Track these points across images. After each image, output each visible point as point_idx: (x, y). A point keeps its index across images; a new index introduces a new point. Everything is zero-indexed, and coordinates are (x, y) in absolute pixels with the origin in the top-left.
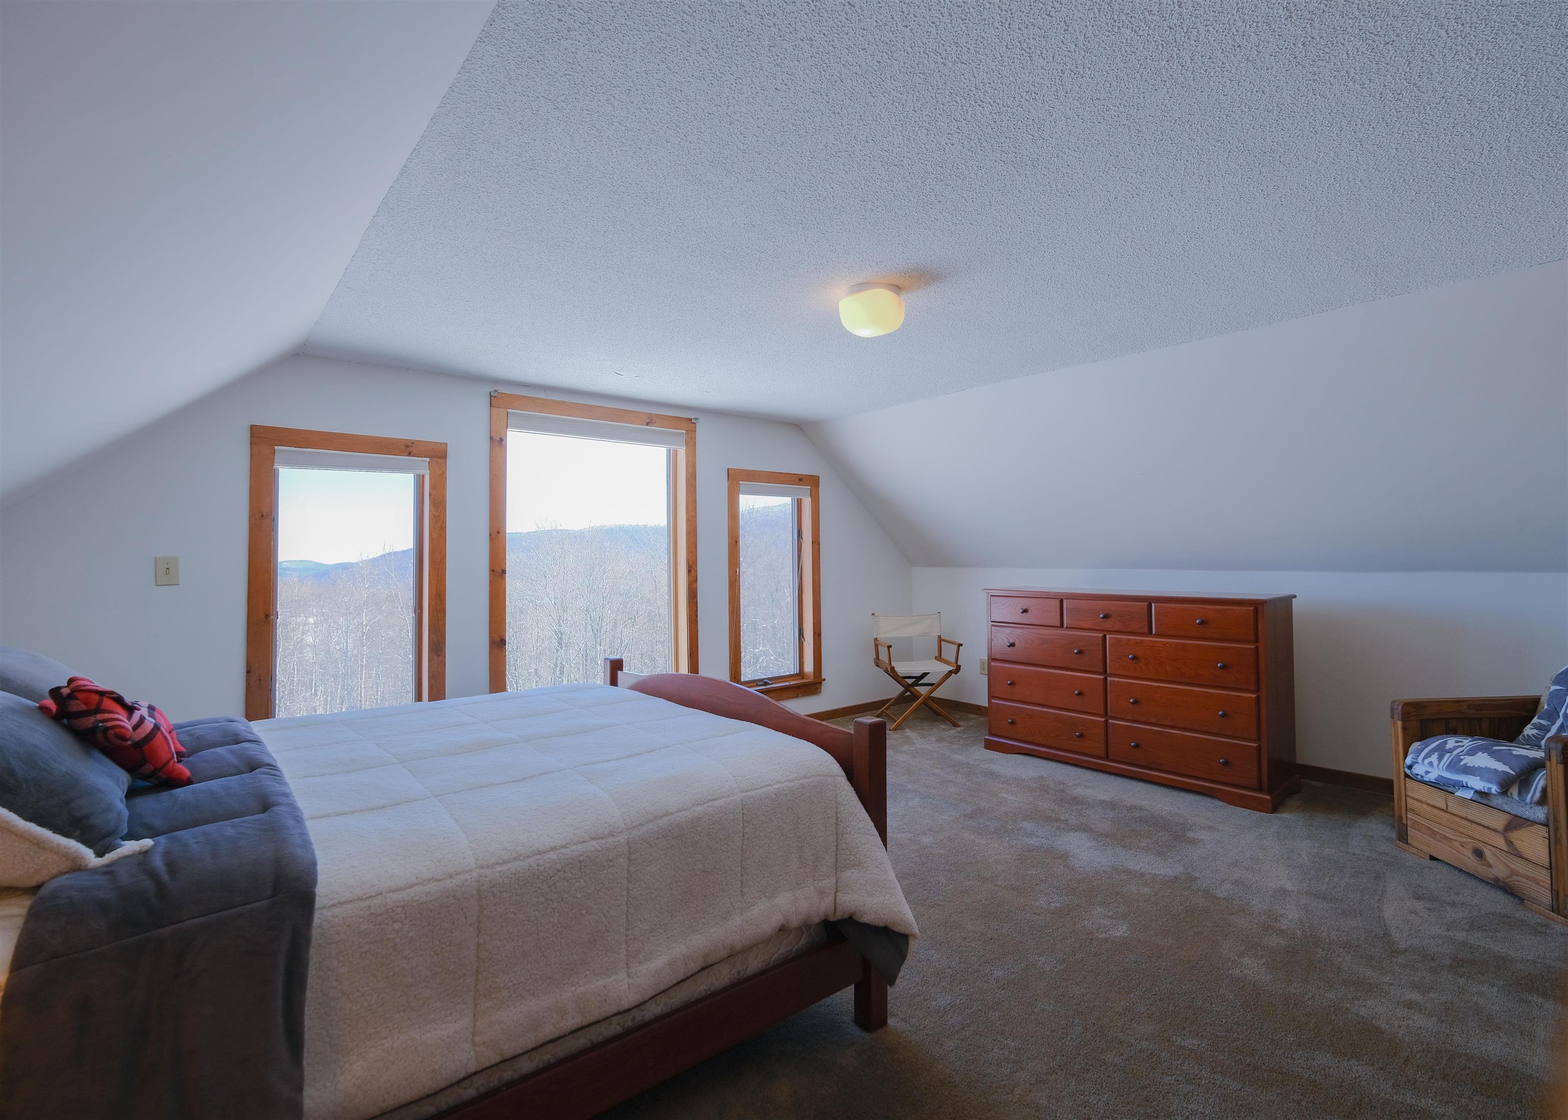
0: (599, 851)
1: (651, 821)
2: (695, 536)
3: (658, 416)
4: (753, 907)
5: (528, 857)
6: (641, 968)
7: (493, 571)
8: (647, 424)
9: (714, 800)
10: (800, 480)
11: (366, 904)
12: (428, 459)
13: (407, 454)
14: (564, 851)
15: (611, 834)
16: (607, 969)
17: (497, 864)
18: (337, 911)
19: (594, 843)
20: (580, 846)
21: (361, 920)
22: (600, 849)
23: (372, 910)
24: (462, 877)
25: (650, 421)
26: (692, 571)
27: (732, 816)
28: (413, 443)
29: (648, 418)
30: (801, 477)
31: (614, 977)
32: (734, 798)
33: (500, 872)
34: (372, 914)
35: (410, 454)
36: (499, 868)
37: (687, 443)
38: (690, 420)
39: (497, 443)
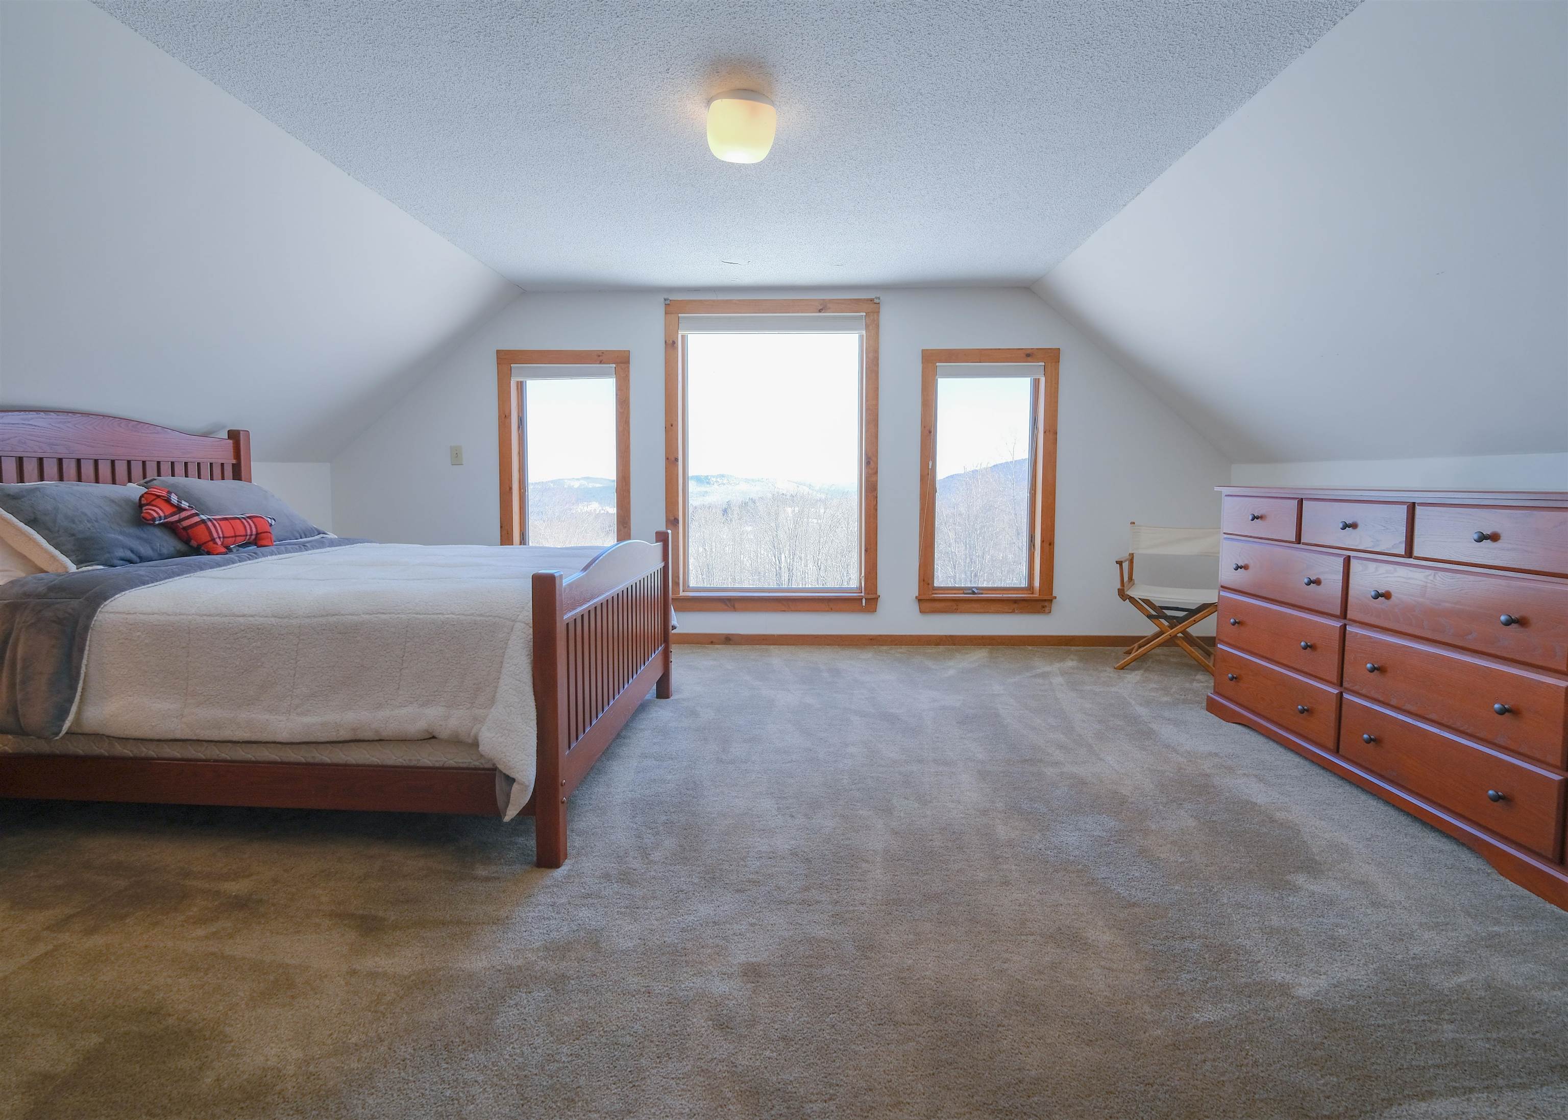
0: (274, 626)
1: (322, 616)
2: (876, 426)
3: (831, 301)
4: (403, 708)
5: (226, 616)
6: (297, 718)
7: (668, 459)
8: (820, 311)
9: (383, 613)
10: (1028, 355)
11: (126, 616)
12: (614, 365)
13: (598, 362)
14: (251, 619)
15: (289, 617)
16: (273, 710)
17: (205, 615)
18: (112, 615)
19: (272, 619)
20: (262, 619)
21: (120, 624)
22: (275, 624)
23: (128, 621)
24: (182, 617)
25: (823, 307)
26: (871, 462)
27: (393, 630)
28: (603, 353)
29: (821, 305)
30: (1028, 352)
31: (276, 717)
32: (403, 616)
33: (204, 620)
34: (127, 622)
35: (601, 362)
36: (205, 618)
37: (867, 327)
38: (872, 300)
39: (671, 345)
